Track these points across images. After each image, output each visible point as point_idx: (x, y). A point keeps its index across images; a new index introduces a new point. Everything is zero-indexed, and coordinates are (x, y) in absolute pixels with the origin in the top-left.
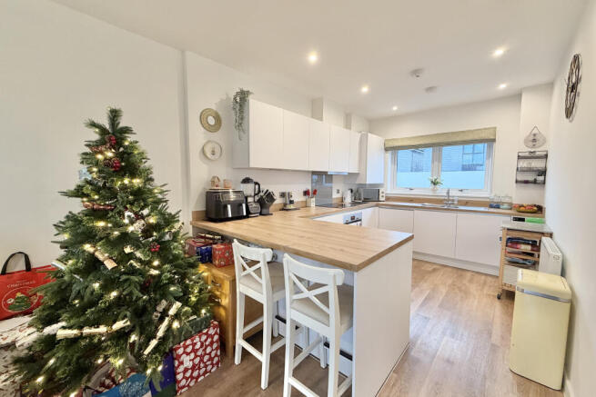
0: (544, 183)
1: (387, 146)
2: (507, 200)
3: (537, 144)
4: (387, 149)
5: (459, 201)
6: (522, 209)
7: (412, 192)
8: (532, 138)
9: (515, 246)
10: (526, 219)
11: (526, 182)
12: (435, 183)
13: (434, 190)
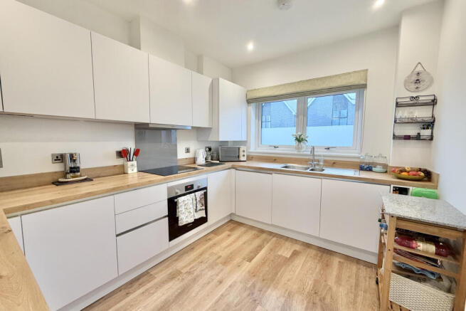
0: (431, 138)
1: (249, 97)
2: (381, 161)
3: (421, 85)
4: (249, 101)
5: (325, 161)
6: (404, 174)
7: (277, 151)
8: (415, 78)
9: (406, 242)
10: (412, 189)
11: (407, 138)
12: (299, 140)
13: (298, 148)
